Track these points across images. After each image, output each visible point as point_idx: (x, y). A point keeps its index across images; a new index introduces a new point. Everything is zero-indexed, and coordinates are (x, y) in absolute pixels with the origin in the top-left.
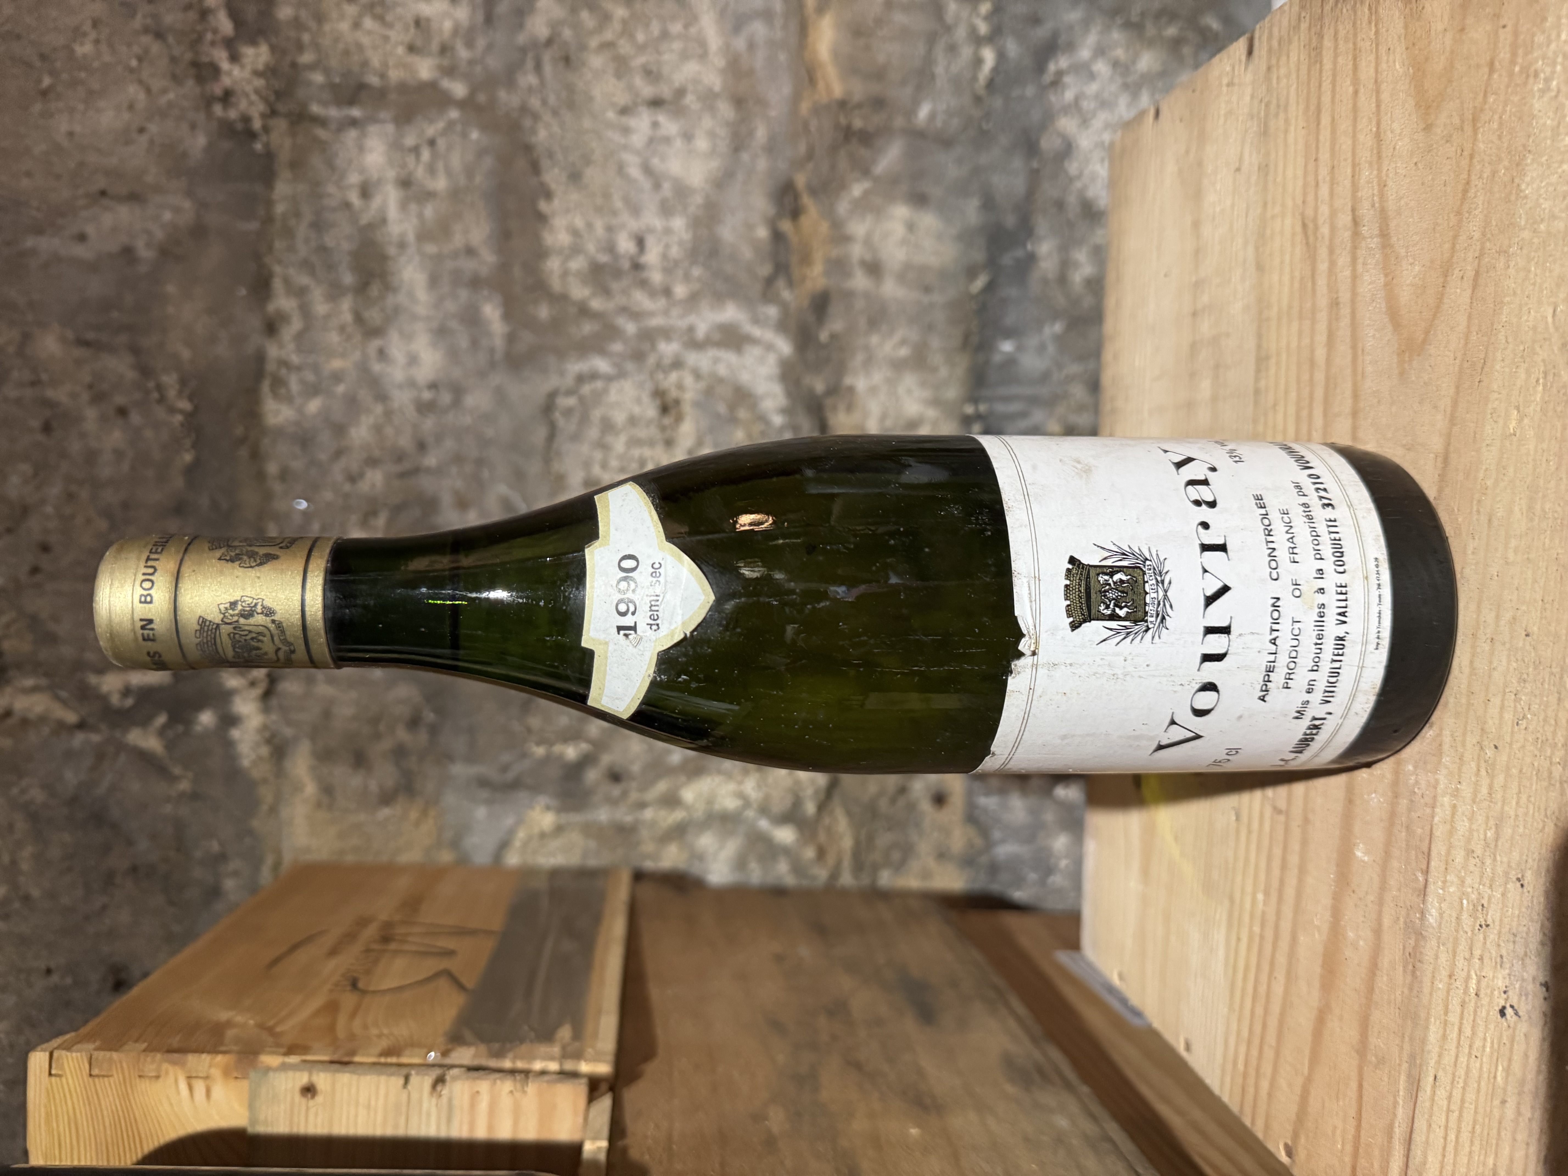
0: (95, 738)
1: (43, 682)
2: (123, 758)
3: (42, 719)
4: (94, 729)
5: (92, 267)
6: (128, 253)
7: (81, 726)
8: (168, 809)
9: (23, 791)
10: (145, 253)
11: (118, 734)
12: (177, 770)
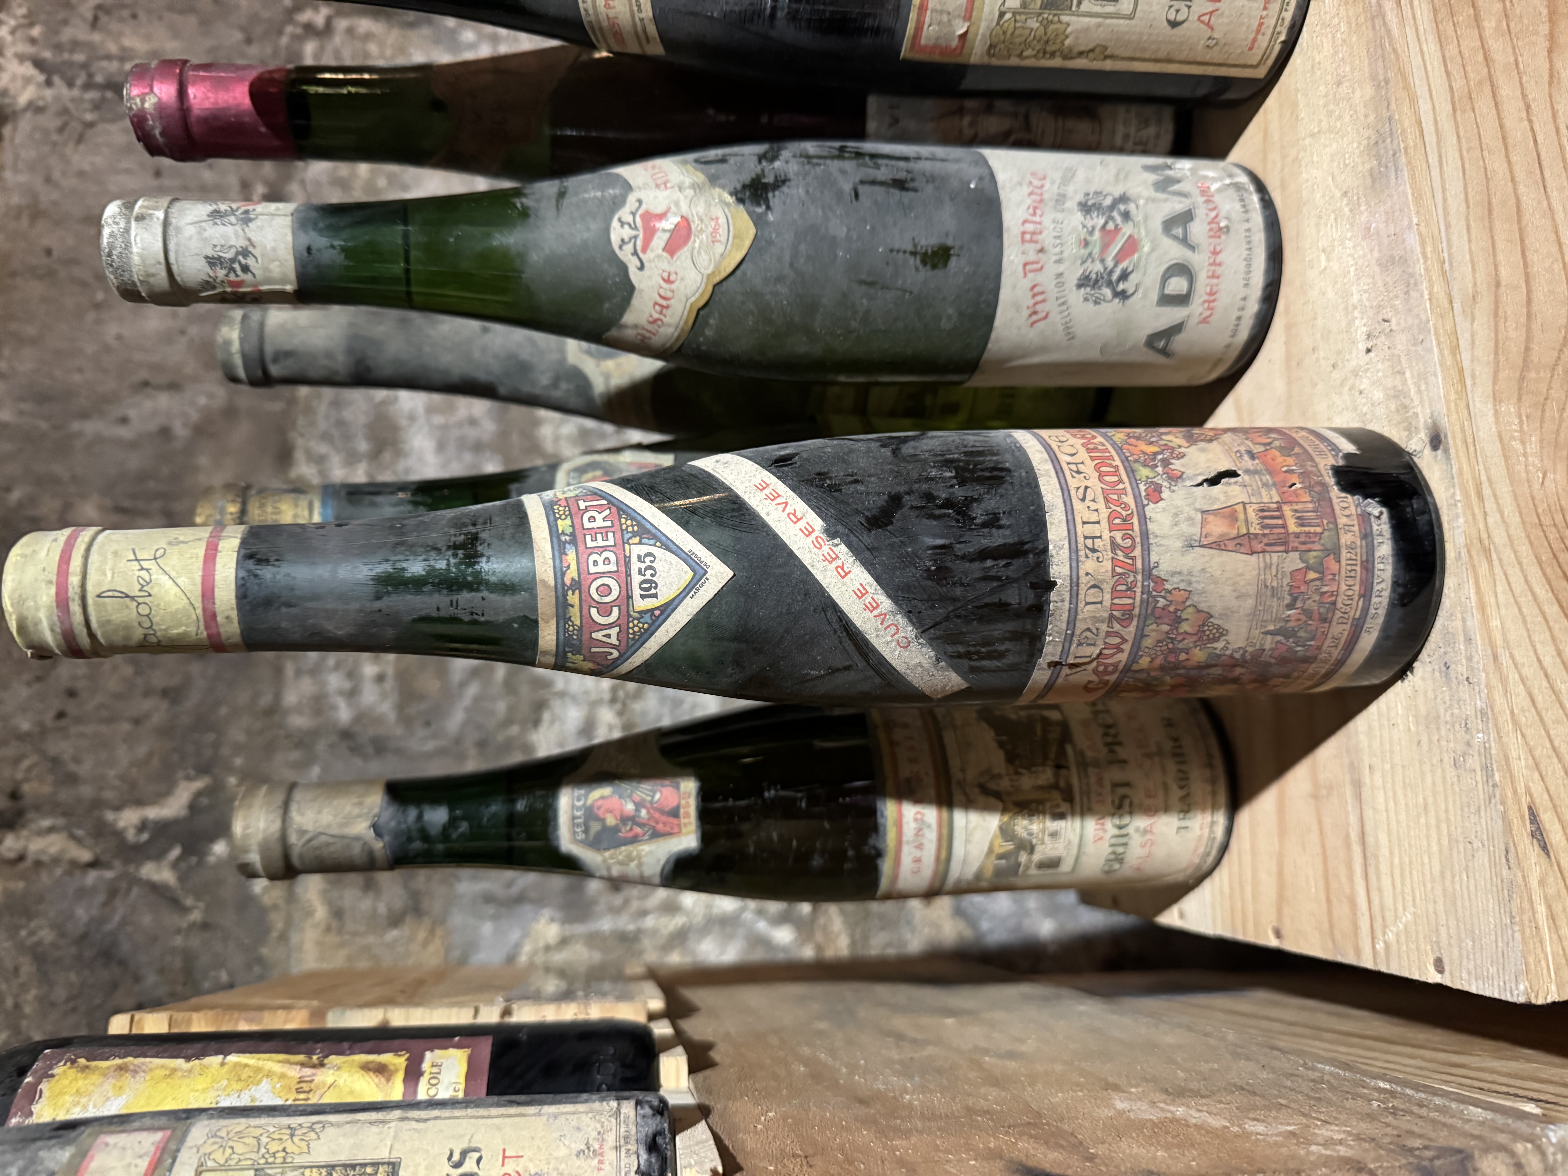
0: (109, 874)
1: (61, 821)
2: (135, 891)
3: (56, 861)
4: (107, 866)
5: (132, 445)
6: (165, 432)
7: (94, 864)
8: (178, 941)
9: (32, 933)
10: (180, 431)
11: (131, 868)
12: (189, 902)
